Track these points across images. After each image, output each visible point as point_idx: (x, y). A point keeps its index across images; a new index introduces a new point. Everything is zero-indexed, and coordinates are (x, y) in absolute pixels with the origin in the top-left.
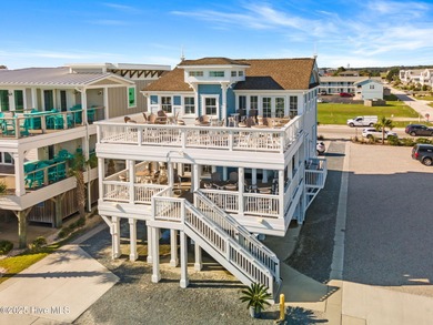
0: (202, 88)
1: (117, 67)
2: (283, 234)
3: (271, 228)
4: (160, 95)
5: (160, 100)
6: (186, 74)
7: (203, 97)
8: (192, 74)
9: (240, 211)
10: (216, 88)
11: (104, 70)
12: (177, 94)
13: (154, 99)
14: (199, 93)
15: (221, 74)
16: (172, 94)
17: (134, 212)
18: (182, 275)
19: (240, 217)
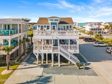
0: (52, 24)
1: (25, 19)
2: (79, 53)
3: (76, 52)
4: (40, 25)
5: (40, 26)
6: (49, 20)
7: (52, 25)
8: (50, 20)
9: (69, 49)
10: (56, 24)
11: (21, 20)
12: (45, 25)
13: (39, 26)
14: (51, 25)
15: (57, 20)
16: (43, 25)
17: (43, 52)
18: (59, 64)
19: (69, 50)
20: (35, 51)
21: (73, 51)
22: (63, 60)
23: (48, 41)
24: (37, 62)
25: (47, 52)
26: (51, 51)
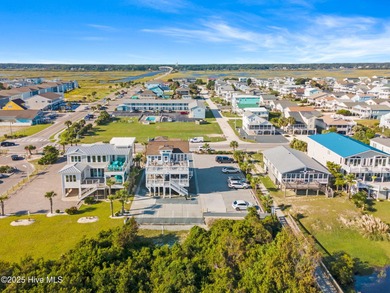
0: (164, 155)
2: (188, 186)
3: (186, 185)
4: (151, 155)
5: (151, 157)
7: (164, 157)
12: (156, 155)
13: (149, 157)
16: (154, 155)
17: (155, 185)
18: (170, 196)
19: (180, 184)
20: (148, 185)
21: (183, 185)
22: (174, 192)
23: (159, 177)
24: (150, 194)
25: (159, 185)
26: (162, 185)
